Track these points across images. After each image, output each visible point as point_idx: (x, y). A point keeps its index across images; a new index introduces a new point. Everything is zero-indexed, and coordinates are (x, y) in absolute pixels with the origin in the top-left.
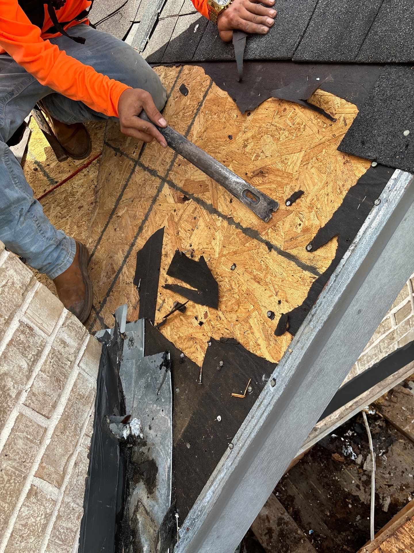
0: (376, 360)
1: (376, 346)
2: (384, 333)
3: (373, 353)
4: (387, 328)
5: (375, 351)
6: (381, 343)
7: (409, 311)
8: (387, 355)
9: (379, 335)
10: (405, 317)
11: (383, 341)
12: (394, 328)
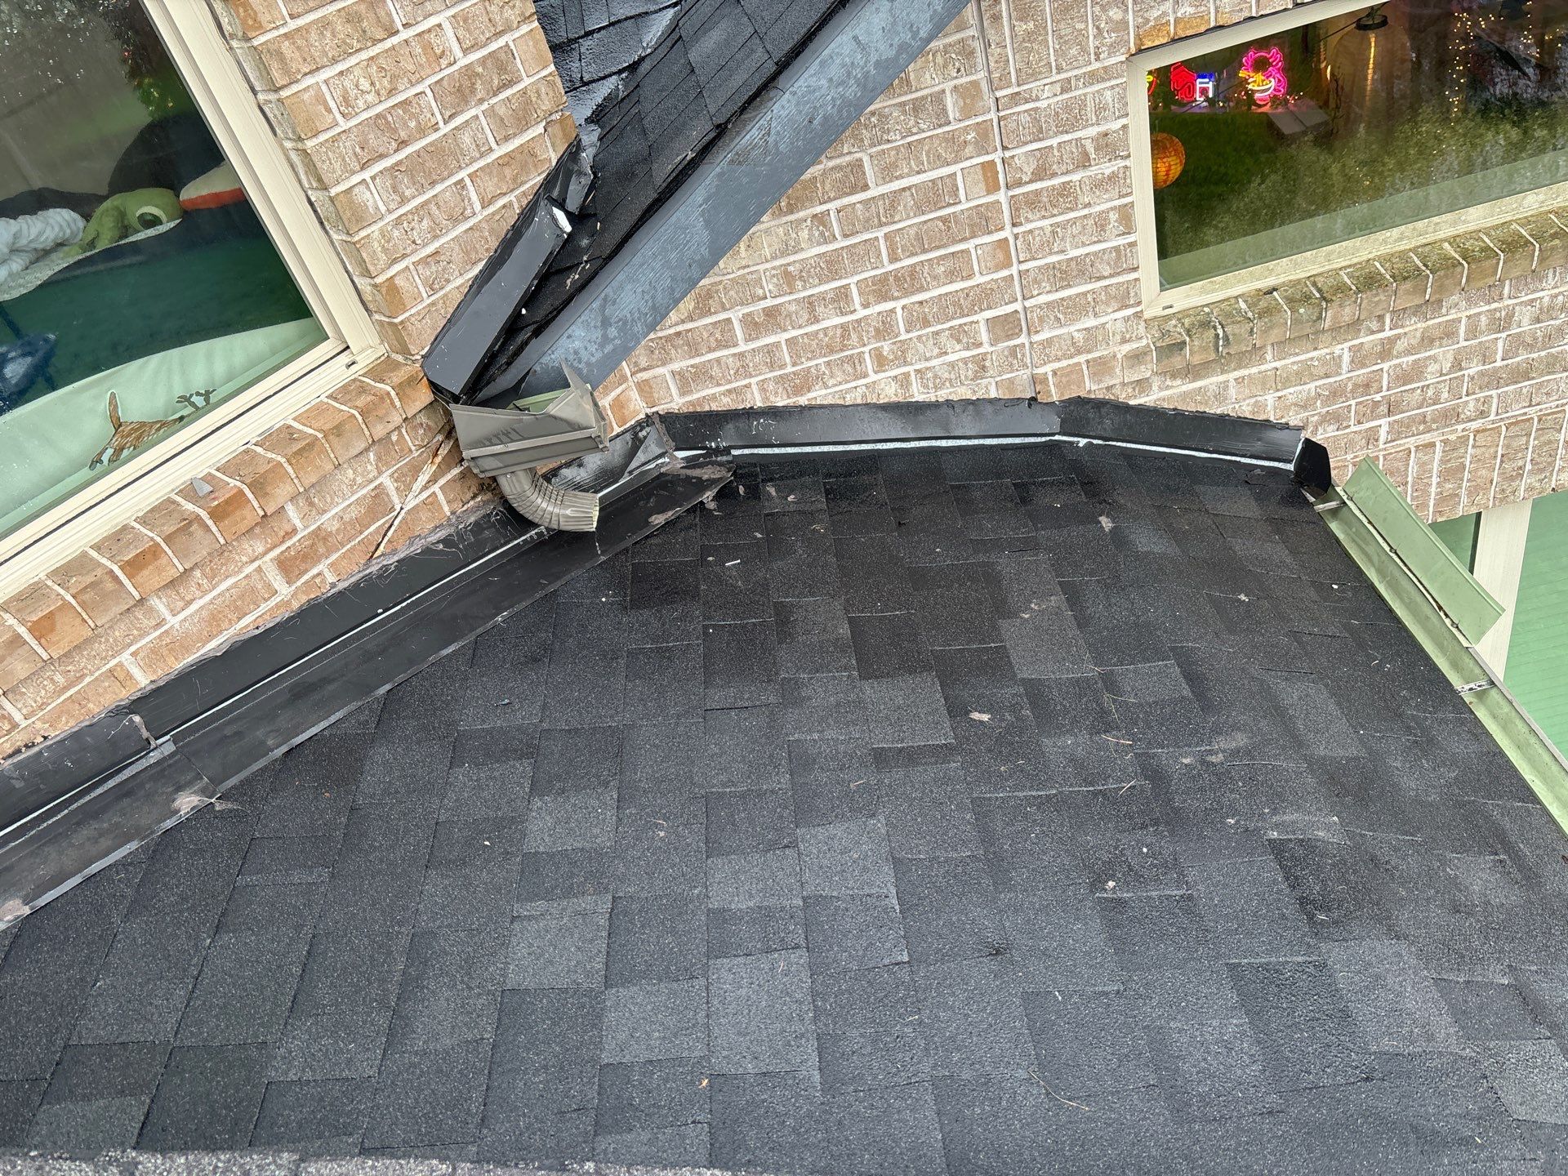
0: (950, 393)
1: (952, 365)
2: (968, 349)
3: (946, 375)
4: (972, 340)
5: (950, 373)
6: (961, 364)
7: (1017, 331)
8: (974, 398)
9: (958, 347)
10: (1009, 337)
11: (965, 361)
12: (986, 348)
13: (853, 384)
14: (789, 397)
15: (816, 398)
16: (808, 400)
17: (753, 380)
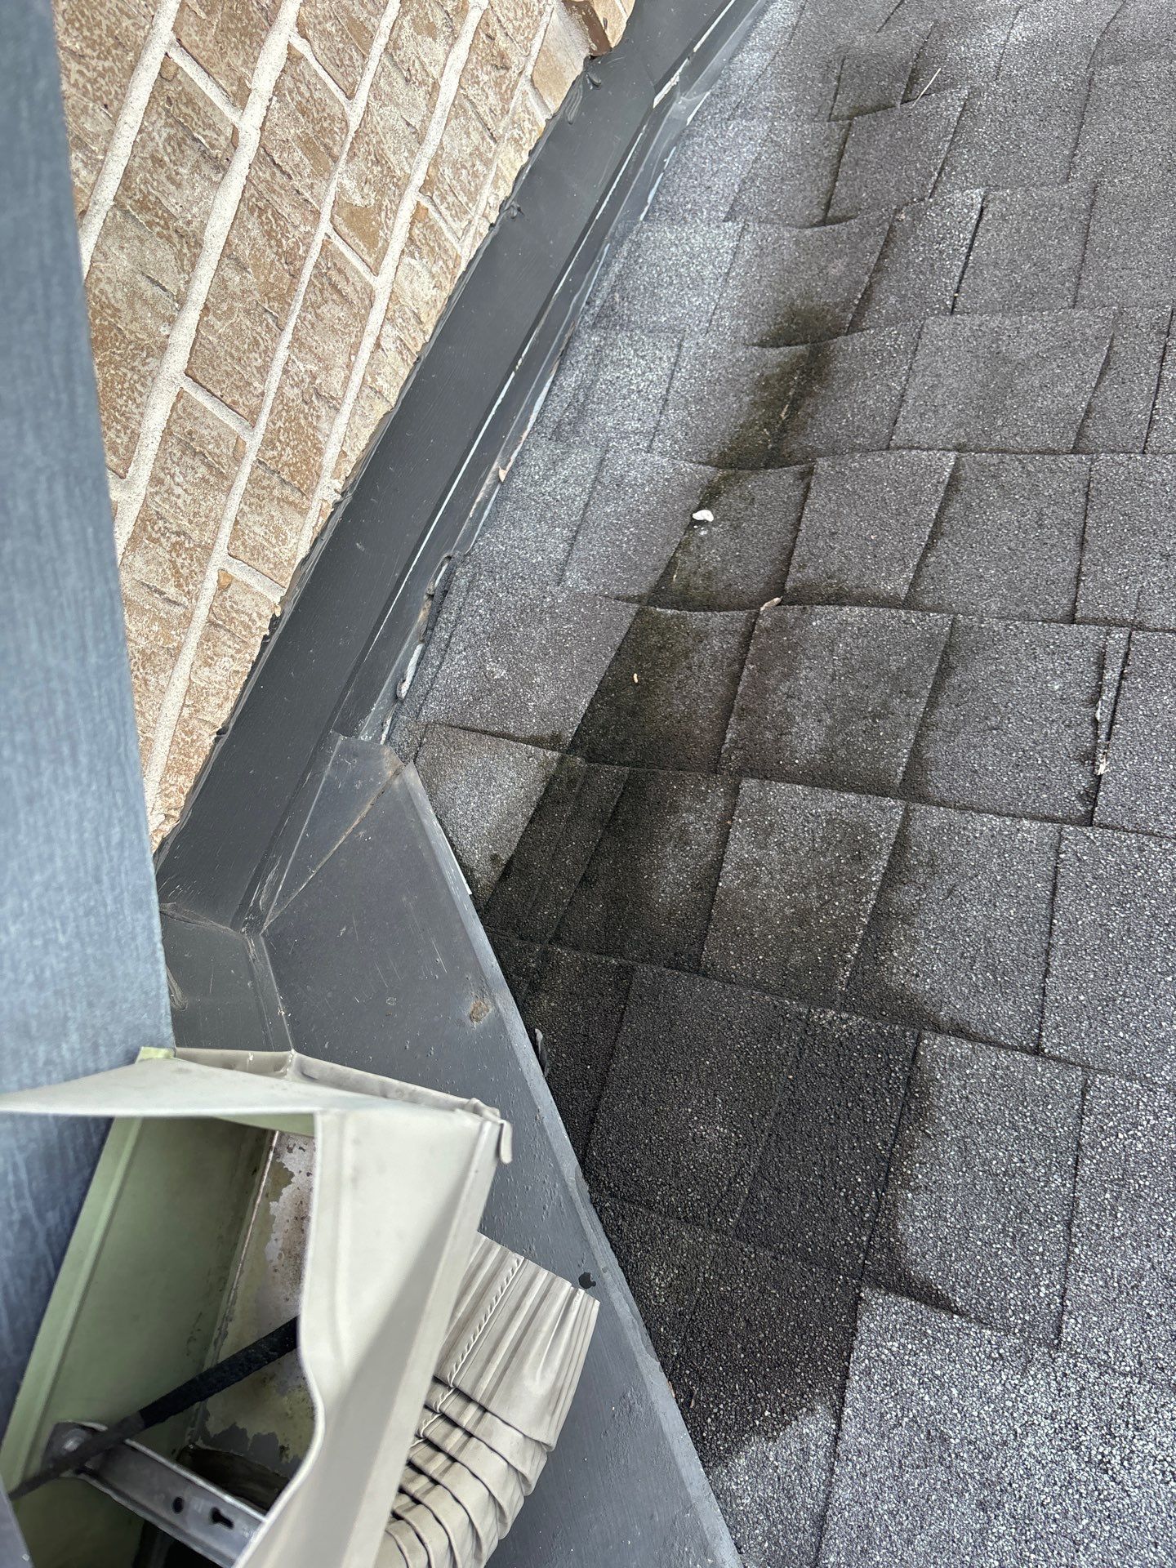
13: (368, 343)
14: (303, 513)
15: (343, 454)
16: (335, 475)
17: (219, 556)
